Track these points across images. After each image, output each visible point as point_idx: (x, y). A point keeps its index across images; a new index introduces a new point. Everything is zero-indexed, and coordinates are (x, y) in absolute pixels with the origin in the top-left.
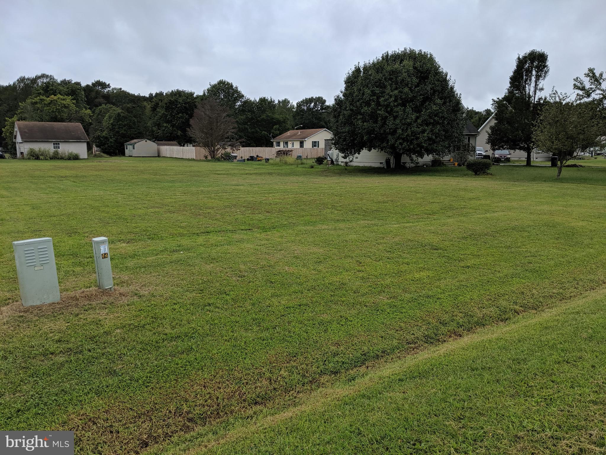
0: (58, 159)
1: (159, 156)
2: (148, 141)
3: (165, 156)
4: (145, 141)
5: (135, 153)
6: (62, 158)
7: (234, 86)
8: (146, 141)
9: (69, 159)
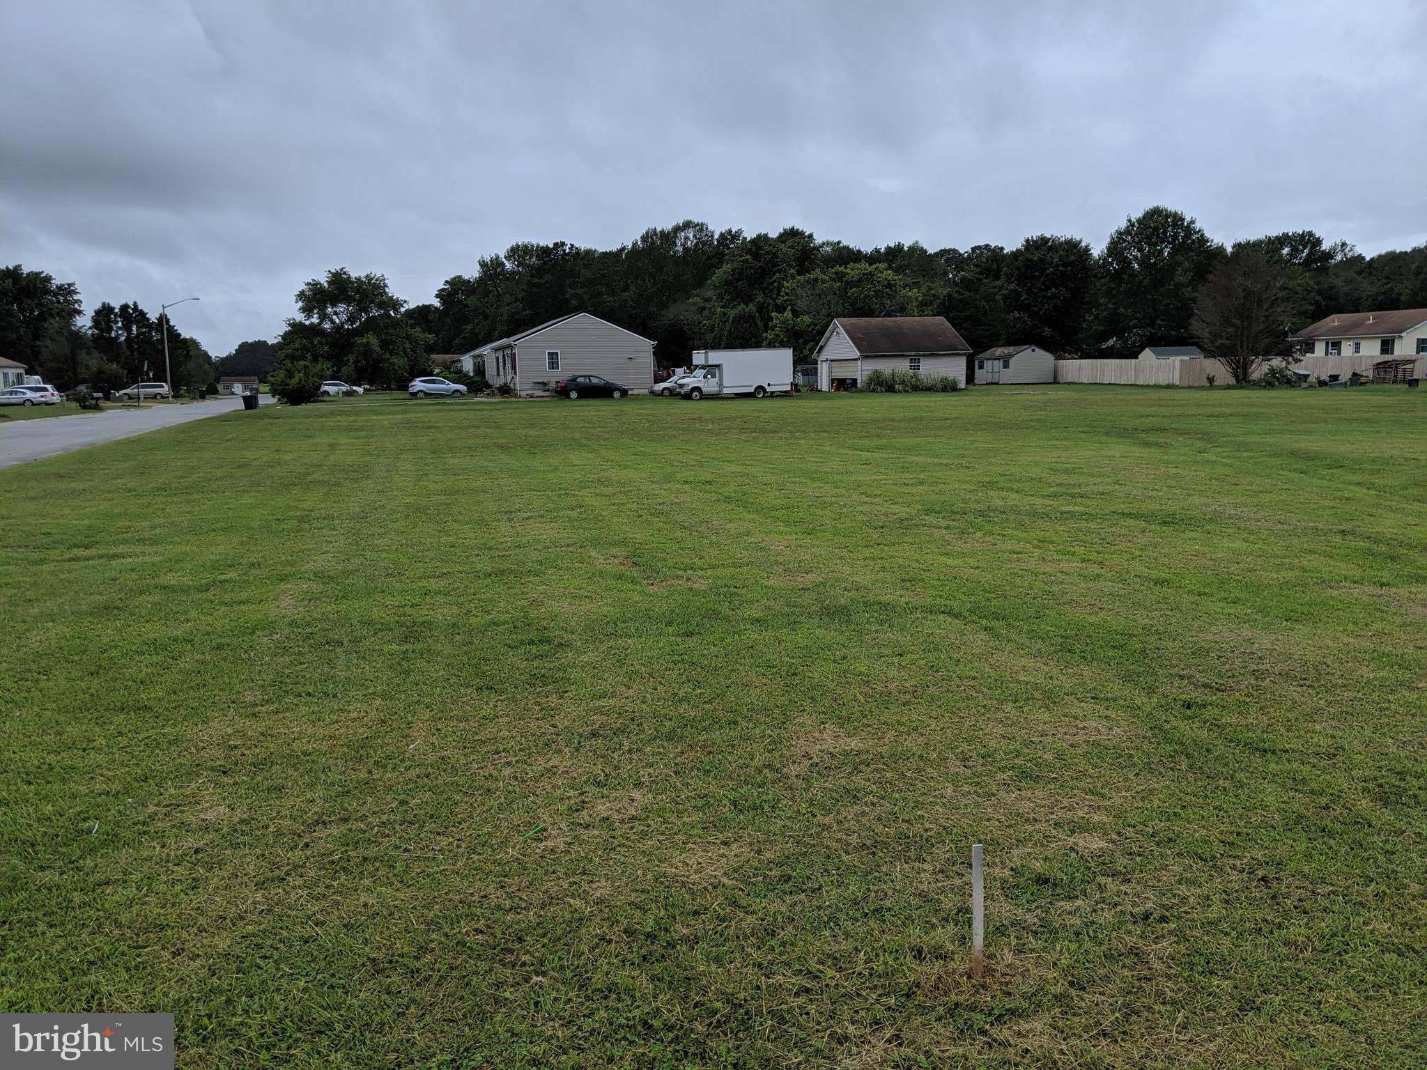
0: (922, 390)
1: (1055, 382)
2: (1038, 350)
3: (1076, 381)
4: (1030, 350)
5: (1007, 376)
6: (930, 389)
7: (1188, 219)
8: (1033, 350)
9: (944, 390)
